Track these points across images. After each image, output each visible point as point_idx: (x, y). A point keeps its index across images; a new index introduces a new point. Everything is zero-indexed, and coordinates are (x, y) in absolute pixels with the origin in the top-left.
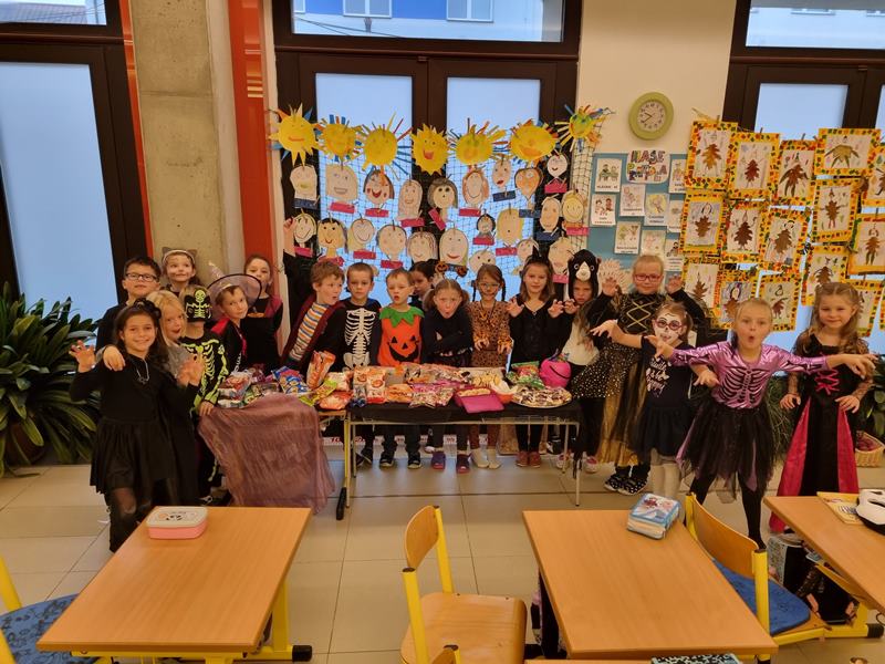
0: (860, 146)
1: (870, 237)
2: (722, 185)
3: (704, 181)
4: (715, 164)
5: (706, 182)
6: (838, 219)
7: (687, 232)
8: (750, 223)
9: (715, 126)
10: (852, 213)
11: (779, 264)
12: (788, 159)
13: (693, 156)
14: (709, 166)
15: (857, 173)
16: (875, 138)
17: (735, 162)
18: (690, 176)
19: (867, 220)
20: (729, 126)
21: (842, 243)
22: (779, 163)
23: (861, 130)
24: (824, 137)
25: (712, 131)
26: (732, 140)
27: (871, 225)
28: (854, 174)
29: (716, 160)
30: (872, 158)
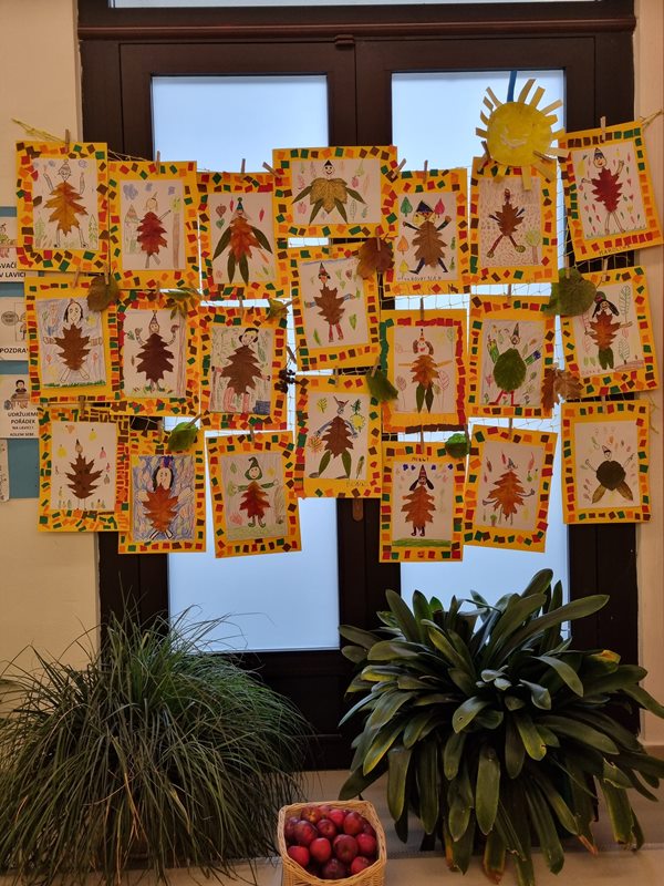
0: (361, 180)
1: (416, 357)
2: (99, 264)
3: (58, 257)
4: (77, 224)
5: (65, 259)
6: (344, 322)
7: (41, 359)
8: (166, 335)
9: (63, 151)
10: (371, 309)
11: (244, 416)
12: (221, 210)
13: (28, 209)
14: (65, 227)
15: (366, 231)
16: (387, 163)
17: (116, 219)
18: (29, 248)
19: (405, 322)
20: (91, 149)
21: (363, 370)
22: (204, 218)
23: (357, 150)
24: (286, 165)
25: (60, 160)
26: (101, 177)
27: (413, 332)
28: (361, 235)
29: (77, 216)
30: (389, 203)
